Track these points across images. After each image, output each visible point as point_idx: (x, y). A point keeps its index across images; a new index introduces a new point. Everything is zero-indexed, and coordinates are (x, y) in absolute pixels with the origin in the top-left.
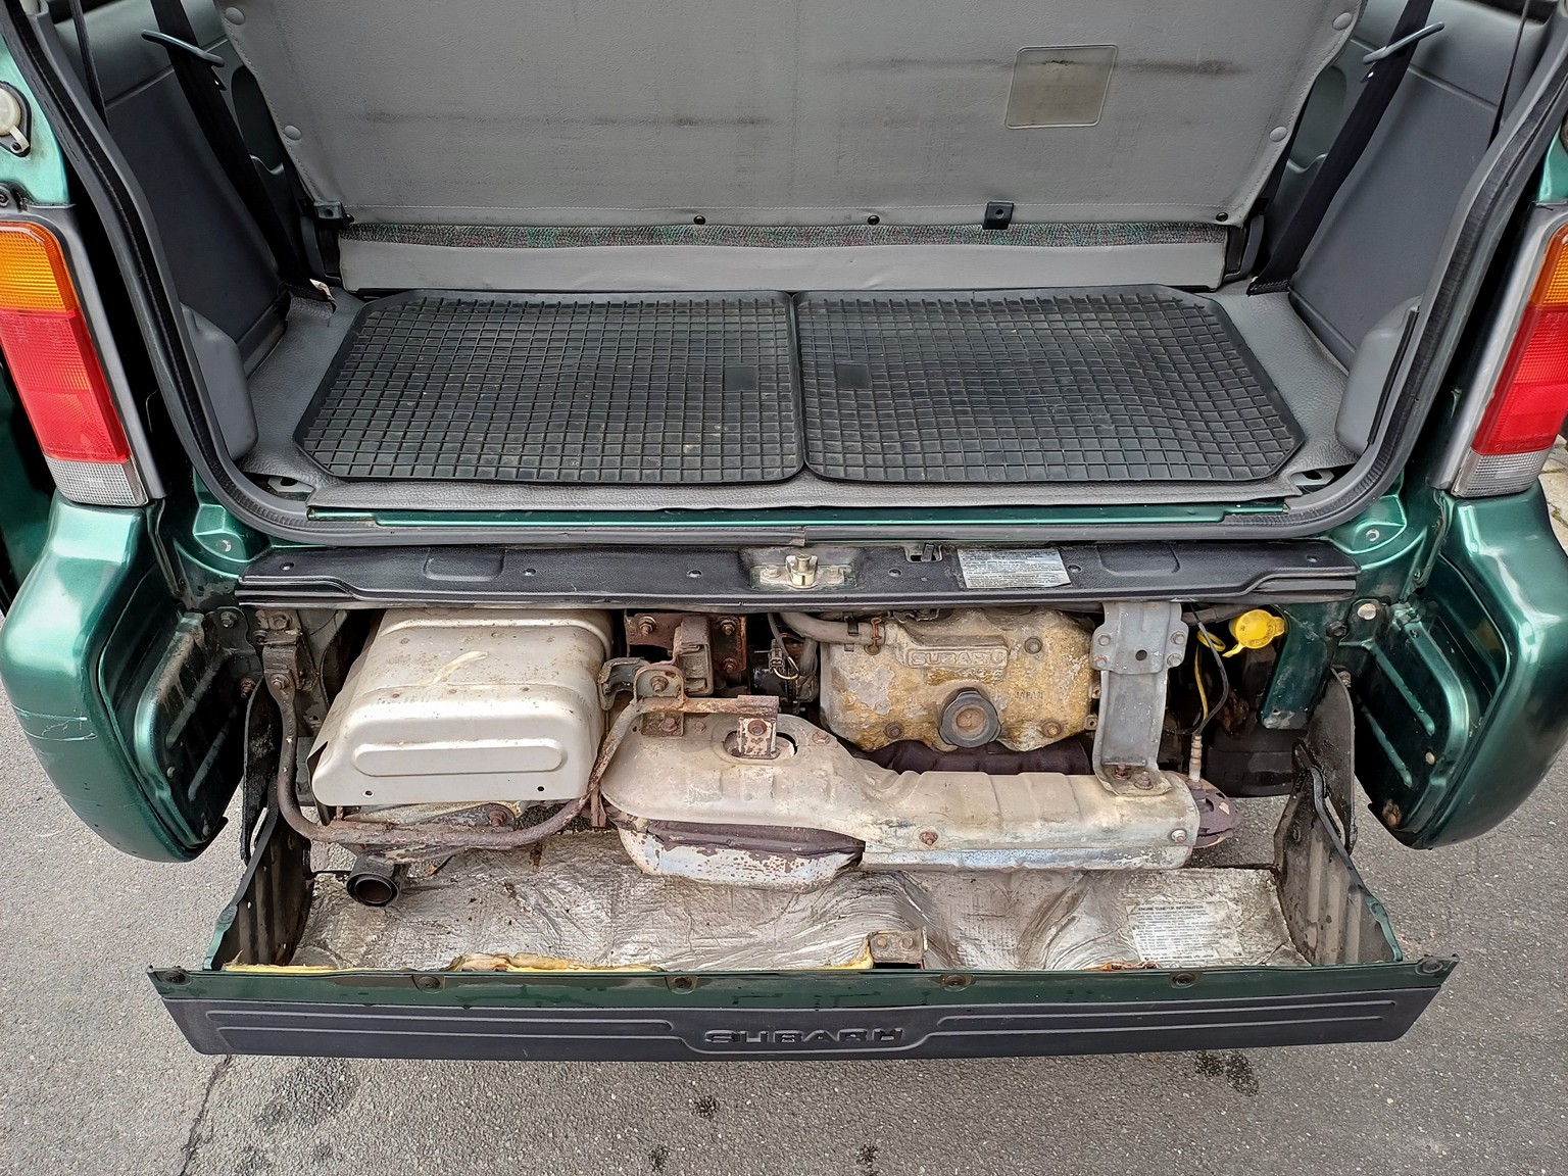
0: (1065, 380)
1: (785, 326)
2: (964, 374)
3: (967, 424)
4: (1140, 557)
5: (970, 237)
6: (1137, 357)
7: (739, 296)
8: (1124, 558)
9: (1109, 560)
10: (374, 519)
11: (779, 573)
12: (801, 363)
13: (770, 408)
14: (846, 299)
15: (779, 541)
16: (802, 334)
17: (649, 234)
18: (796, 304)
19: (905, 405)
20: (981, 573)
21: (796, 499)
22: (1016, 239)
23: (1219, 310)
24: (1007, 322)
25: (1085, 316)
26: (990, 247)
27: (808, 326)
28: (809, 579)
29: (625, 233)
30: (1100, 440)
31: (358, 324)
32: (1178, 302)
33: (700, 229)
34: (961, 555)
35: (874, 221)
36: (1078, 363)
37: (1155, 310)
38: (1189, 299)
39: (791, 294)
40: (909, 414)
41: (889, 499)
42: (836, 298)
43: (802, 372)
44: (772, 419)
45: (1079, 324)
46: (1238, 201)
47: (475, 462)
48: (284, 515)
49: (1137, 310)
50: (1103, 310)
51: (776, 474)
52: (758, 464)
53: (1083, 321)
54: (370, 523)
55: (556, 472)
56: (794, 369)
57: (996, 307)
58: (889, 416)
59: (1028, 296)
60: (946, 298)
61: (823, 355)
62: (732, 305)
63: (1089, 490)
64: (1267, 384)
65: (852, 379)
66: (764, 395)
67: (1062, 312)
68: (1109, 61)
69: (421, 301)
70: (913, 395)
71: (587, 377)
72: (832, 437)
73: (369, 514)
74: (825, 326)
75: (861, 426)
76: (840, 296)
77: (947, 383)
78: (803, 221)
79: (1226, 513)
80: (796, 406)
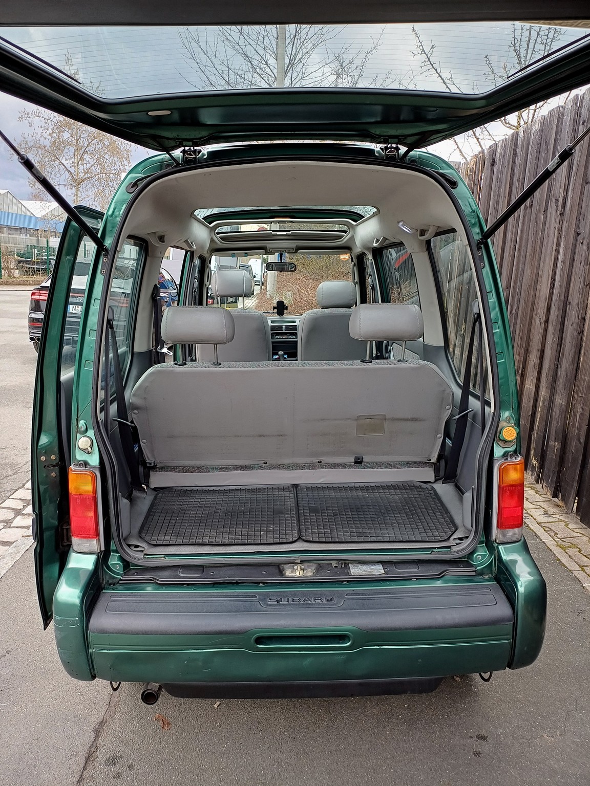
0: (383, 511)
1: (293, 495)
2: (350, 509)
3: (351, 524)
4: (407, 565)
5: (351, 467)
6: (407, 503)
7: (278, 486)
8: (401, 566)
9: (397, 566)
10: (164, 557)
11: (292, 572)
12: (298, 506)
13: (288, 520)
14: (313, 486)
15: (292, 561)
16: (298, 497)
17: (249, 467)
18: (296, 488)
19: (332, 518)
20: (357, 571)
21: (297, 548)
22: (366, 467)
23: (433, 489)
24: (365, 493)
25: (390, 491)
26: (358, 469)
27: (300, 495)
28: (301, 572)
29: (242, 467)
30: (393, 529)
31: (155, 498)
32: (421, 486)
33: (266, 465)
34: (350, 565)
35: (320, 462)
36: (387, 505)
37: (413, 489)
38: (424, 485)
39: (295, 485)
40: (333, 521)
41: (326, 547)
42: (309, 486)
43: (298, 509)
44: (289, 523)
45: (388, 493)
46: (433, 455)
47: (195, 539)
48: (136, 556)
49: (407, 489)
50: (396, 489)
51: (291, 540)
52: (285, 537)
53: (390, 493)
54: (163, 559)
55: (221, 541)
56: (296, 508)
57: (362, 488)
58: (327, 522)
59: (372, 485)
60: (345, 485)
61: (306, 503)
62: (275, 489)
63: (389, 544)
64: (447, 511)
65: (314, 511)
66: (286, 516)
67: (383, 489)
68: (384, 418)
69: (174, 490)
70: (334, 515)
71: (229, 512)
72: (308, 528)
73: (163, 556)
74: (306, 495)
75: (317, 525)
76: (311, 485)
77: (345, 512)
78: (298, 462)
79: (432, 551)
80: (297, 519)
